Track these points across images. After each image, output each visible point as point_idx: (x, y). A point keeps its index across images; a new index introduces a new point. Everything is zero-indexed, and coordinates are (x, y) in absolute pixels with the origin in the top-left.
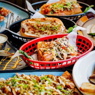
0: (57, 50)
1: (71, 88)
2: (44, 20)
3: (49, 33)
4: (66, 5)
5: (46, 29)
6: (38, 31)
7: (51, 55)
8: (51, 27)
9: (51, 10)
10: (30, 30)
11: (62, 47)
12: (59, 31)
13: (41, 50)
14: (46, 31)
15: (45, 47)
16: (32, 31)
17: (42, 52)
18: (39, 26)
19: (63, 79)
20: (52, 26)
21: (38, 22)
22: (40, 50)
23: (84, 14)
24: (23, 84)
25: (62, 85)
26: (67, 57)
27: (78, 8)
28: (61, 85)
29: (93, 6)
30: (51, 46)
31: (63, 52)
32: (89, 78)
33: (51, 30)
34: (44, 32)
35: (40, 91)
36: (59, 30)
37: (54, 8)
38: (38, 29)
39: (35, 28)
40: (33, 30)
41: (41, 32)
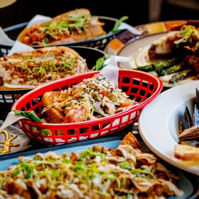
0: (92, 99)
1: (149, 165)
2: (40, 54)
3: (57, 77)
4: (73, 22)
5: (48, 71)
6: (32, 76)
7: (84, 111)
8: (57, 66)
9: (44, 35)
10: (15, 76)
11: (101, 93)
12: (75, 71)
13: (56, 107)
14: (50, 75)
15: (62, 100)
16: (19, 79)
17: (58, 110)
18: (33, 65)
19: (128, 148)
20: (60, 62)
21: (28, 59)
22: (53, 107)
23: (112, 36)
24: (49, 170)
25: (130, 159)
26: (115, 110)
27: (97, 25)
28: (128, 160)
29: (125, 18)
30: (78, 94)
31: (106, 101)
32: (179, 140)
33: (60, 71)
34: (44, 78)
35: (91, 177)
36: (75, 69)
37: (50, 31)
38: (33, 72)
39: (24, 70)
40: (21, 76)
41: (39, 78)
